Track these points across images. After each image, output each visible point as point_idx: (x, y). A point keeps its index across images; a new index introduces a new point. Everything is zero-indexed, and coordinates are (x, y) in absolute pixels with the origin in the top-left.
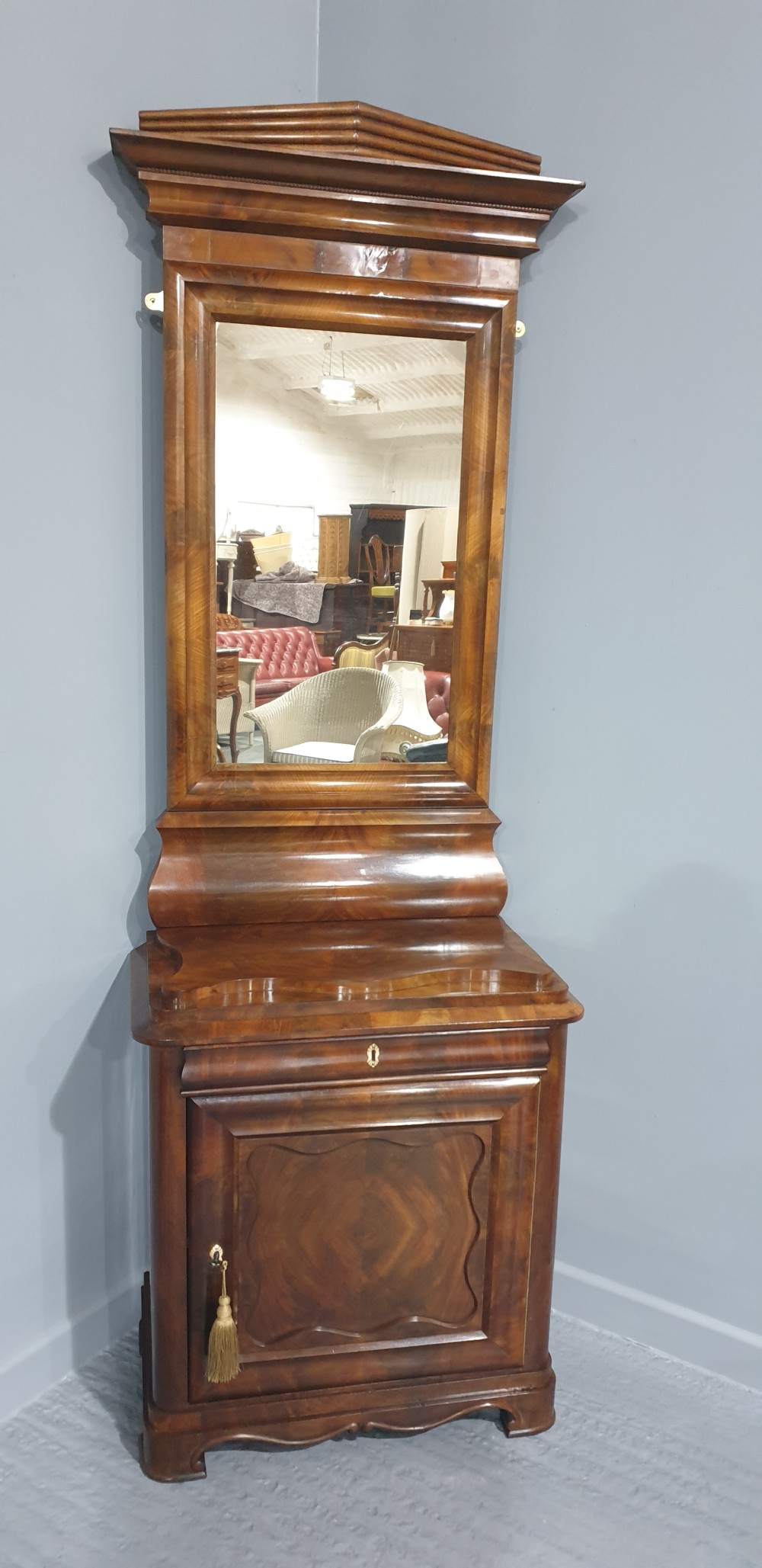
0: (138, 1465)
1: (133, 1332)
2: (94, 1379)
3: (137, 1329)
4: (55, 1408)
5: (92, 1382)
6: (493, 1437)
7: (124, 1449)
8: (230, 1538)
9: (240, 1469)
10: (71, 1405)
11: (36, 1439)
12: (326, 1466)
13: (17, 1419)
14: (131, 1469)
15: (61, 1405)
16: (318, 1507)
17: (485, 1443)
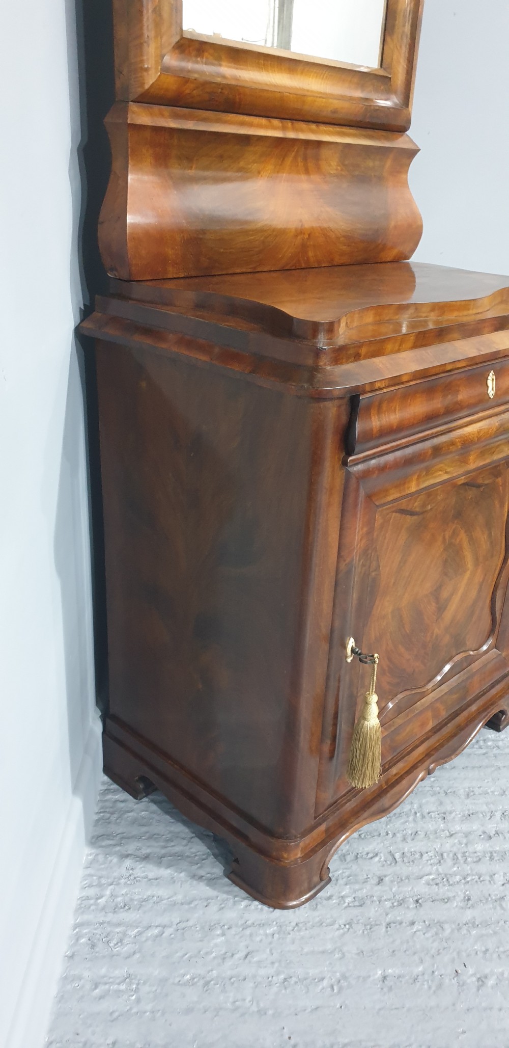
0: (256, 903)
1: (103, 783)
2: (120, 844)
3: (106, 778)
4: (108, 892)
5: (118, 848)
6: (490, 736)
7: (225, 896)
8: (413, 923)
9: (349, 858)
10: (123, 881)
11: (125, 934)
12: (411, 818)
13: (77, 926)
14: (257, 911)
15: (112, 887)
16: (445, 855)
17: (490, 743)
